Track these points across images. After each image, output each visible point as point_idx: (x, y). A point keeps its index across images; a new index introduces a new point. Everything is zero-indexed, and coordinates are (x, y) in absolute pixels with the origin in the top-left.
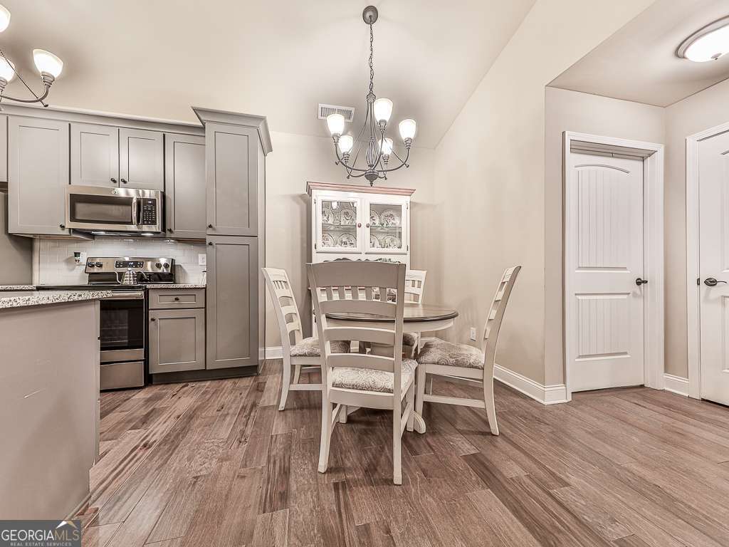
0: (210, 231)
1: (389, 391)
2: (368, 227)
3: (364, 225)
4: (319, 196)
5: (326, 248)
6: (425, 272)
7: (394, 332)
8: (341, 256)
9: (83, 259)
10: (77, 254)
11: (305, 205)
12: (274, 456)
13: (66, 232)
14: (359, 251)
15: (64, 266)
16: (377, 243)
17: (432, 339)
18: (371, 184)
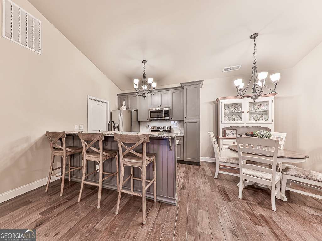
0: (185, 119)
1: (269, 180)
2: (247, 112)
3: (245, 112)
4: (223, 102)
5: (226, 122)
6: (286, 134)
7: (273, 161)
8: (233, 125)
9: (150, 126)
10: (149, 125)
11: (215, 105)
12: (221, 190)
13: (148, 120)
14: (243, 123)
15: (145, 128)
16: (252, 119)
17: (290, 166)
18: (254, 101)
